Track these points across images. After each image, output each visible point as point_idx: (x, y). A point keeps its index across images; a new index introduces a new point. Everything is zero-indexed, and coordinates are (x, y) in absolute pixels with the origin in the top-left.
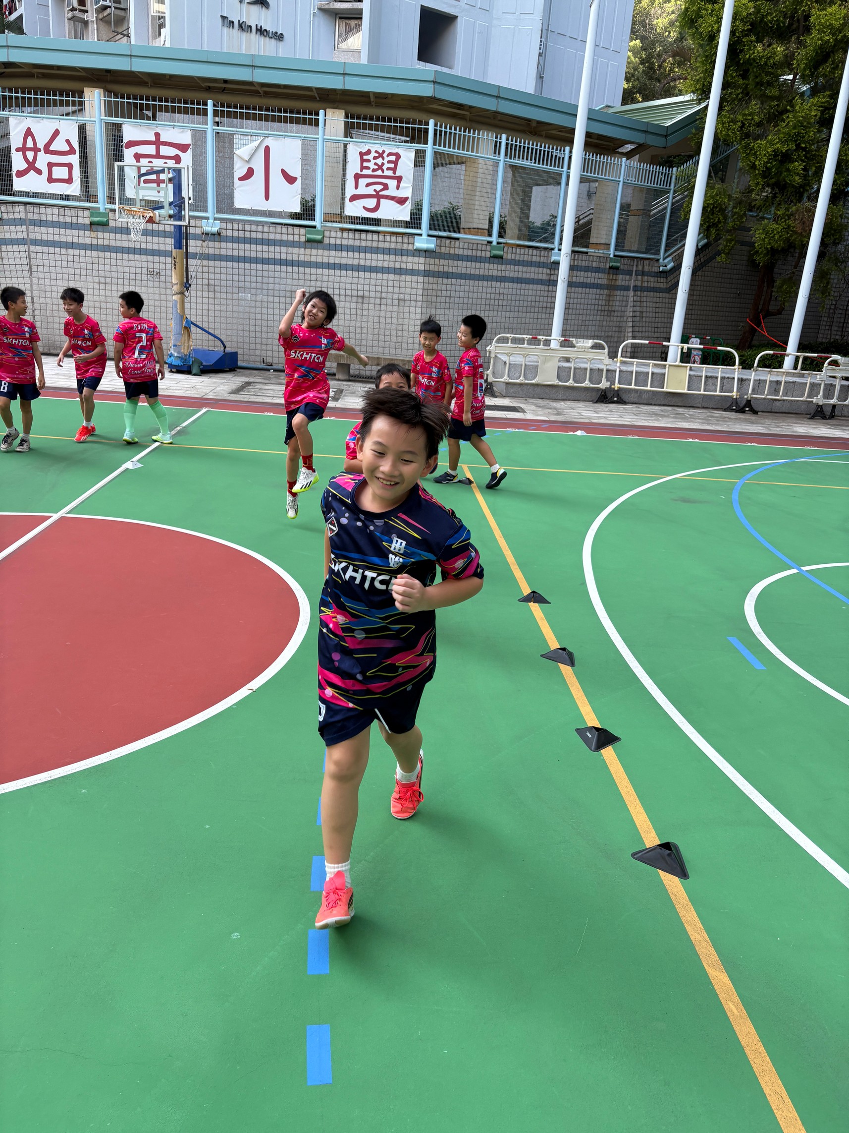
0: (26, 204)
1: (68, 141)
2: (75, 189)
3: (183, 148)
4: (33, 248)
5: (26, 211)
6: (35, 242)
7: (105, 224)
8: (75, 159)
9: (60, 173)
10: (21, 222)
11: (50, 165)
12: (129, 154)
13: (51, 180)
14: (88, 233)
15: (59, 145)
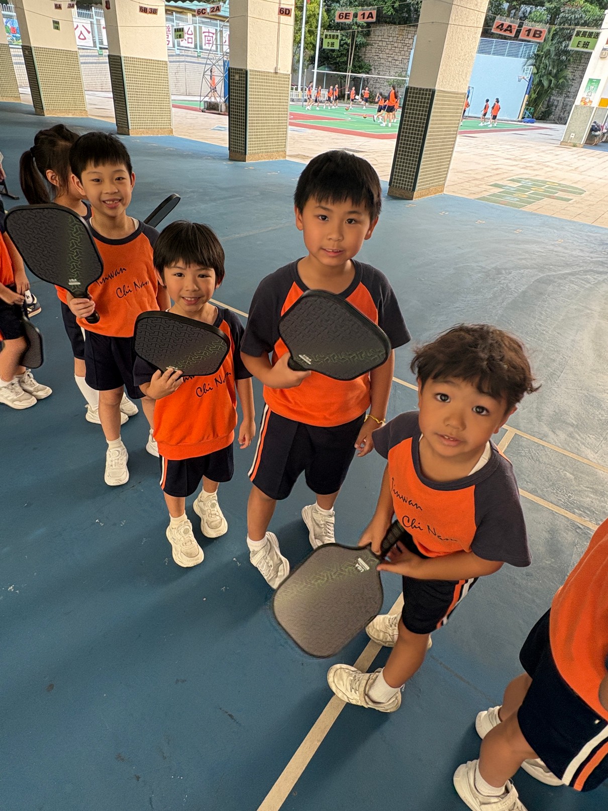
0: (185, 50)
1: (191, 31)
2: (193, 46)
3: (213, 34)
4: (187, 63)
5: (185, 52)
6: (187, 62)
7: (200, 56)
8: (193, 36)
9: (190, 40)
10: (183, 55)
11: (188, 38)
12: (203, 35)
13: (188, 43)
14: (197, 59)
15: (190, 32)
